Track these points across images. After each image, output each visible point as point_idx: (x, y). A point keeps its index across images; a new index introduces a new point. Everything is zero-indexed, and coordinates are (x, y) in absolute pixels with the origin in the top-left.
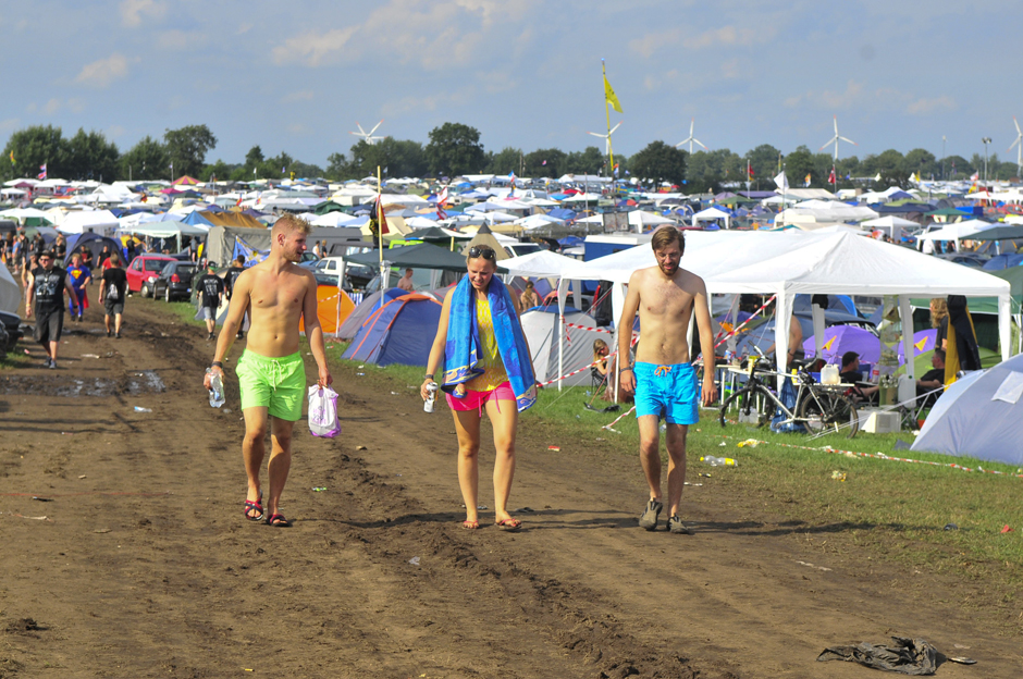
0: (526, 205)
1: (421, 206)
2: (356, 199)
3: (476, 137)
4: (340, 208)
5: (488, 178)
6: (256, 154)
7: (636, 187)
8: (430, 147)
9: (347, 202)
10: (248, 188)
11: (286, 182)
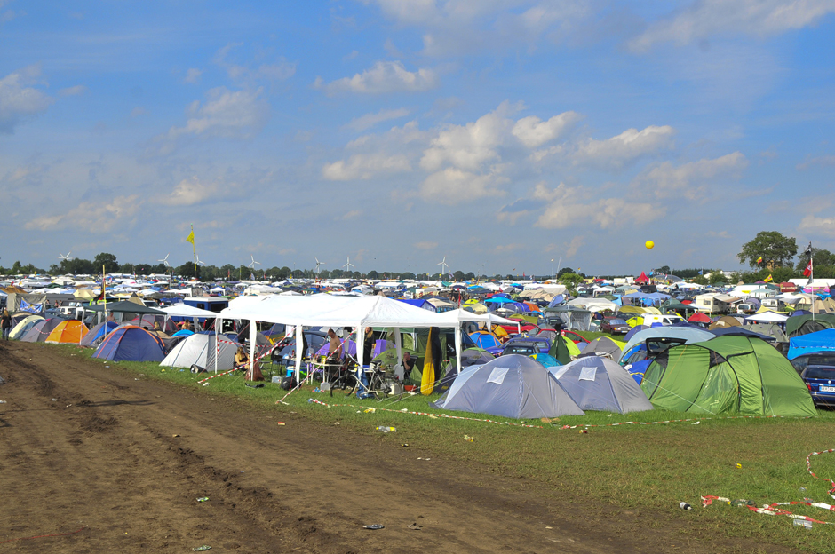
0: (140, 286)
1: (94, 285)
2: (65, 282)
3: (115, 259)
4: (59, 286)
5: (120, 275)
6: (18, 264)
7: (180, 279)
8: (95, 262)
9: (62, 284)
10: (15, 278)
11: (32, 276)
